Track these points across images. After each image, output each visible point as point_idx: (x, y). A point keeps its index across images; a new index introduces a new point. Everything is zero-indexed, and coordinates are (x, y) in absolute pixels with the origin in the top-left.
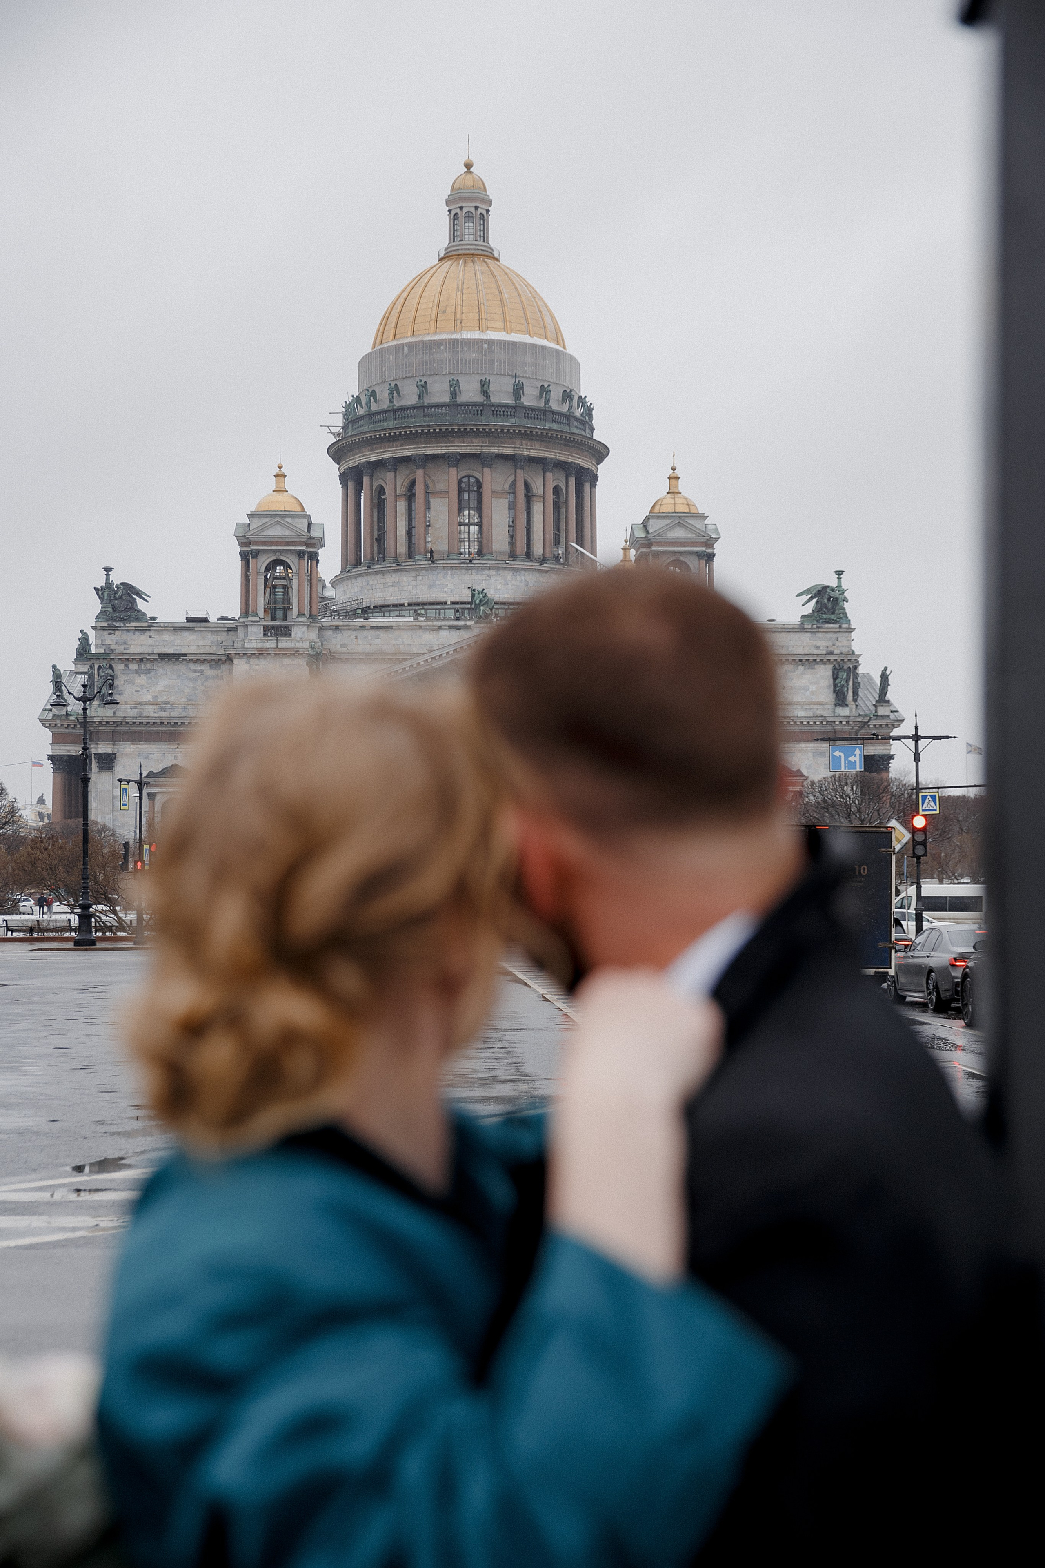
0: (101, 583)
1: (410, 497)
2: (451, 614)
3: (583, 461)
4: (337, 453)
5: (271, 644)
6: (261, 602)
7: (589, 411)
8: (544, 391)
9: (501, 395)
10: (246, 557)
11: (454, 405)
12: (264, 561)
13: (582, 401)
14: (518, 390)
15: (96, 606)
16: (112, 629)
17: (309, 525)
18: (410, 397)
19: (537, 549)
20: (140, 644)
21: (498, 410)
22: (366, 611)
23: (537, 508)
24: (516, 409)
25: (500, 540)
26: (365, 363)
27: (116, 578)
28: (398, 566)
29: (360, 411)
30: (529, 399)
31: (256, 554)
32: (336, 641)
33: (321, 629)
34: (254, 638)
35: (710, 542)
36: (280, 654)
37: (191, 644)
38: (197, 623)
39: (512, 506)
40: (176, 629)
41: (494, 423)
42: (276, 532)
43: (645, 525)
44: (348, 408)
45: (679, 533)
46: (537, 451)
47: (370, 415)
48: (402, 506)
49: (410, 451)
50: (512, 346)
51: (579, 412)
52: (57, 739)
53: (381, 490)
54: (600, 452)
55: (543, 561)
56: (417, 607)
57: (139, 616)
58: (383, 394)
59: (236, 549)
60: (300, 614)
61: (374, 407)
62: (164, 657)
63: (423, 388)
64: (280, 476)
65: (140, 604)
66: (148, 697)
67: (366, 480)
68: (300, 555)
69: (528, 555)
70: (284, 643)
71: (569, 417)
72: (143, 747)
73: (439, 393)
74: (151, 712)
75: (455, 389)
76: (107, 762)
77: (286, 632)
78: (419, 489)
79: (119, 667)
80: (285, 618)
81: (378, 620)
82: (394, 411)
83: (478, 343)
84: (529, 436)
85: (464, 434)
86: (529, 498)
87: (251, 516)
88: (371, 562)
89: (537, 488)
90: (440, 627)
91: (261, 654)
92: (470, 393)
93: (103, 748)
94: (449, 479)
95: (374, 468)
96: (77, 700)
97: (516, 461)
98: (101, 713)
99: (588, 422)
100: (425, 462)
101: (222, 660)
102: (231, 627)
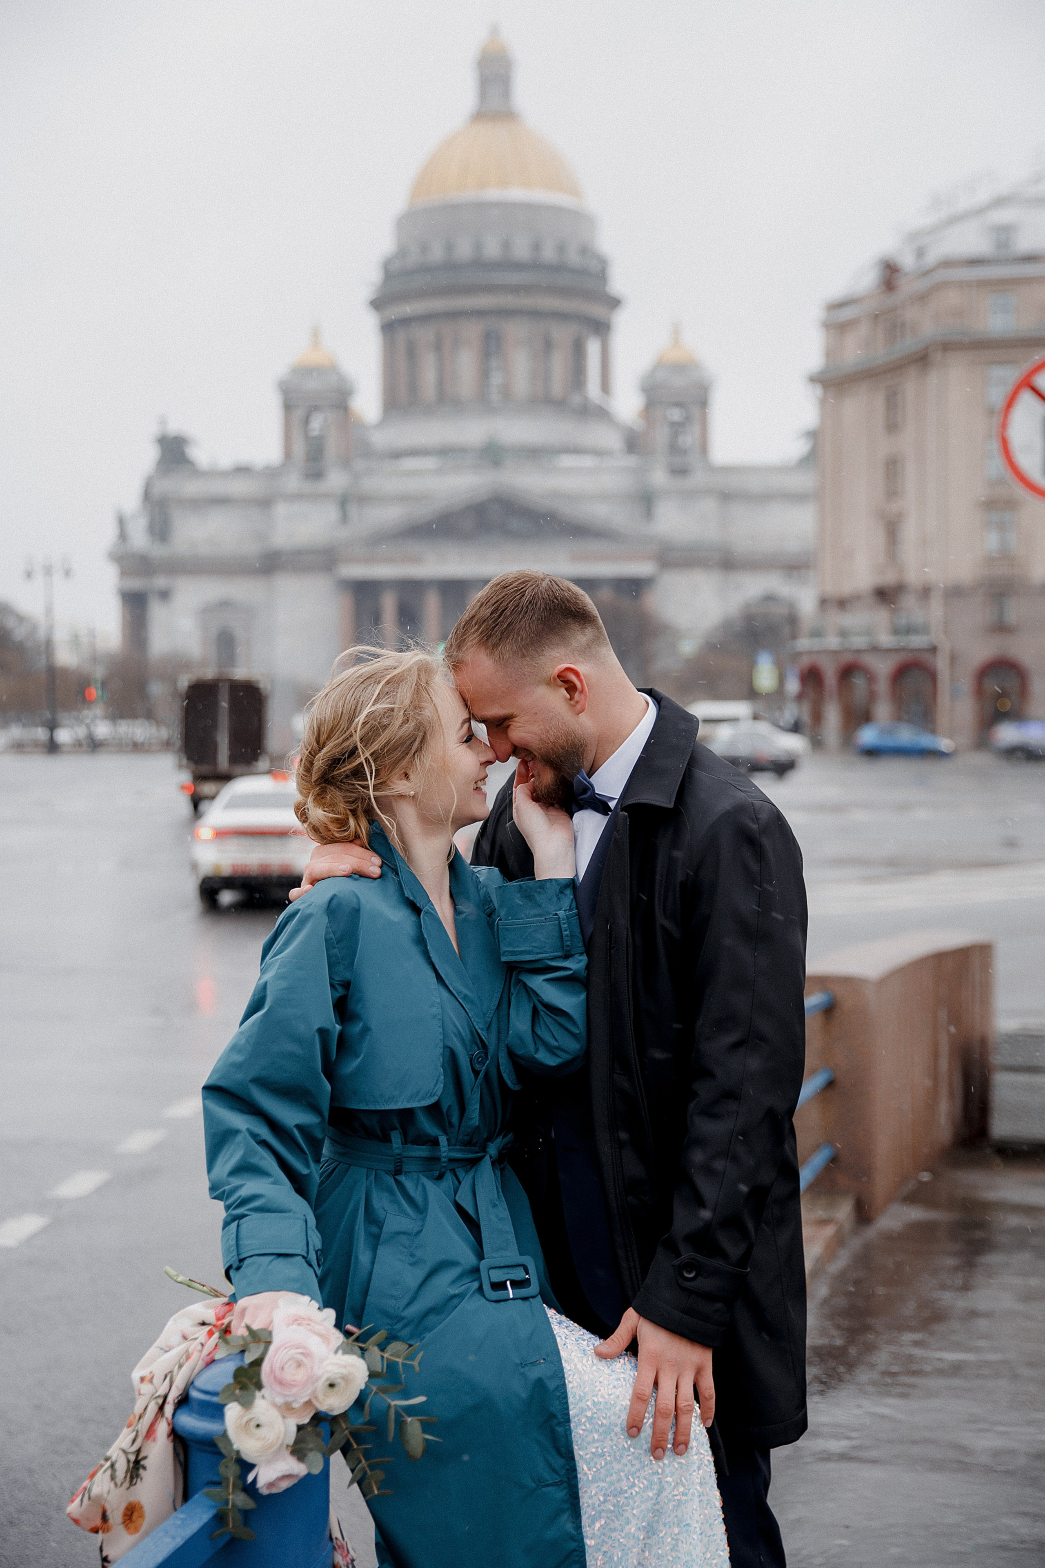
1: (439, 347)
2: (473, 456)
3: (597, 310)
4: (377, 305)
5: (308, 487)
6: (299, 448)
7: (605, 264)
8: (561, 249)
9: (521, 251)
10: (288, 407)
11: (479, 263)
12: (302, 411)
13: (598, 256)
14: (537, 247)
16: (167, 474)
17: (343, 378)
18: (437, 254)
19: (557, 393)
20: (192, 488)
21: (518, 266)
22: (397, 455)
23: (556, 357)
24: (535, 266)
25: (522, 385)
26: (400, 222)
27: (172, 429)
28: (429, 411)
29: (395, 266)
30: (549, 254)
31: (294, 405)
32: (370, 484)
33: (355, 474)
34: (293, 482)
35: (706, 388)
36: (315, 497)
37: (239, 487)
38: (243, 470)
39: (533, 355)
40: (224, 474)
41: (516, 278)
42: (312, 384)
43: (651, 374)
44: (387, 266)
45: (679, 380)
46: (557, 303)
47: (404, 272)
48: (432, 357)
49: (437, 305)
50: (529, 206)
51: (595, 265)
52: (123, 574)
53: (413, 344)
54: (615, 303)
55: (560, 404)
56: (445, 452)
57: (191, 463)
58: (414, 251)
60: (335, 459)
61: (407, 264)
62: (216, 501)
63: (449, 247)
64: (316, 333)
65: (192, 451)
66: (201, 536)
67: (400, 334)
68: (334, 406)
69: (548, 400)
70: (321, 486)
71: (583, 272)
72: (198, 581)
73: (464, 250)
74: (205, 550)
75: (478, 246)
76: (165, 595)
77: (320, 476)
78: (448, 341)
79: (174, 510)
80: (323, 462)
81: (408, 463)
82: (423, 269)
83: (499, 204)
84: (552, 290)
85: (488, 289)
86: (548, 346)
87: (293, 370)
88: (406, 408)
89: (556, 337)
90: (460, 471)
91: (298, 497)
92: (492, 250)
93: (160, 582)
94: (472, 331)
95: (405, 322)
96: (139, 539)
97: (535, 314)
98: (158, 551)
99: (602, 275)
100: (453, 315)
101: (265, 503)
102: (272, 473)
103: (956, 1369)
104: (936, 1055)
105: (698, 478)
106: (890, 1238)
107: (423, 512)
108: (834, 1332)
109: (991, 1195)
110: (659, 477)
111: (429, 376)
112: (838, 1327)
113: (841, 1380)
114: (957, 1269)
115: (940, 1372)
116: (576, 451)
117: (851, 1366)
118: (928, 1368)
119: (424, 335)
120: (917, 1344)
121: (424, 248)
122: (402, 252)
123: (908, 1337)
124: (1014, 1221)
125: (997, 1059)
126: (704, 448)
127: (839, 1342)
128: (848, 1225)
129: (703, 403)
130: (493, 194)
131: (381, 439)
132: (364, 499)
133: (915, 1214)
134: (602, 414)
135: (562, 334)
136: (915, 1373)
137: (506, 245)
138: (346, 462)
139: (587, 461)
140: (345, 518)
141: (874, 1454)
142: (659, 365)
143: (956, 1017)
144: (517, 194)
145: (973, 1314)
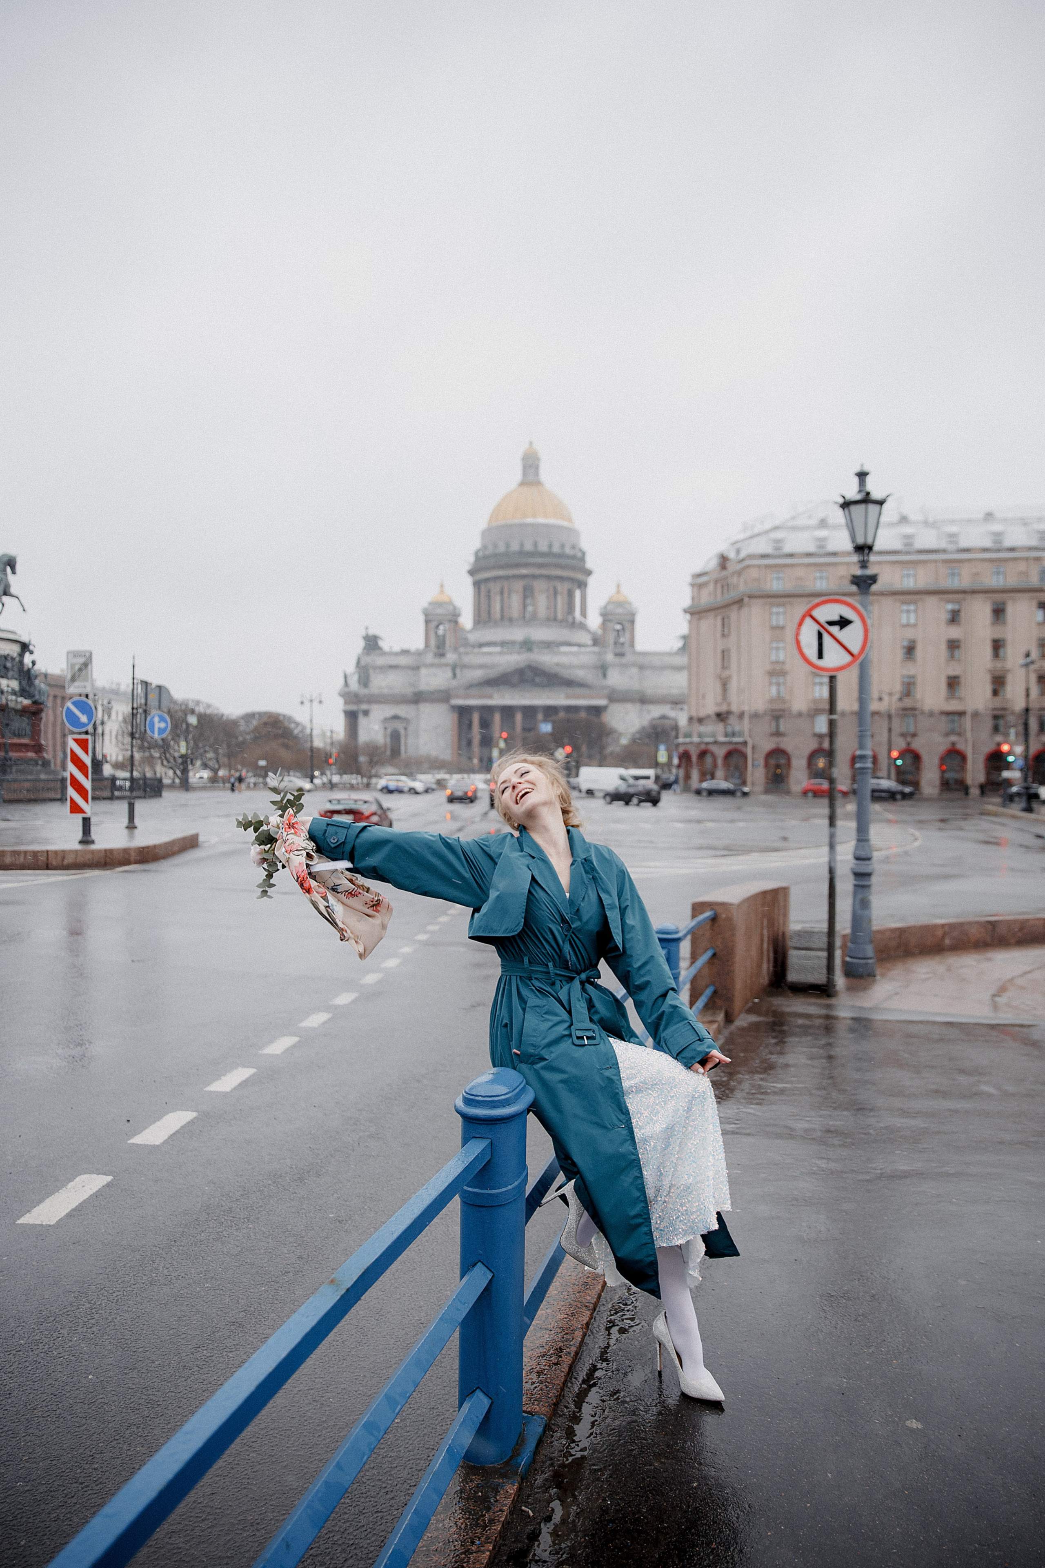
0: (364, 633)
1: (502, 593)
2: (518, 646)
3: (580, 576)
4: (471, 573)
5: (436, 661)
6: (433, 642)
7: (584, 554)
8: (563, 546)
9: (543, 547)
10: (427, 622)
11: (522, 553)
12: (434, 624)
13: (580, 550)
14: (550, 546)
15: (362, 644)
16: (368, 654)
17: (455, 608)
18: (502, 548)
19: (560, 616)
20: (380, 661)
21: (541, 555)
22: (481, 645)
23: (559, 598)
24: (549, 554)
25: (542, 612)
26: (484, 533)
27: (371, 632)
28: (496, 624)
29: (481, 554)
30: (556, 549)
31: (430, 621)
32: (466, 659)
33: (460, 654)
34: (429, 658)
35: (633, 615)
36: (440, 666)
37: (403, 661)
38: (405, 652)
39: (548, 597)
40: (396, 654)
41: (540, 560)
42: (439, 611)
43: (605, 607)
44: (476, 553)
45: (620, 610)
46: (559, 572)
47: (485, 557)
48: (498, 598)
49: (501, 573)
50: (547, 526)
51: (579, 555)
52: (346, 703)
53: (489, 591)
54: (589, 573)
55: (561, 622)
56: (503, 644)
57: (380, 648)
58: (490, 547)
59: (421, 619)
60: (450, 647)
61: (487, 553)
62: (391, 667)
63: (508, 546)
64: (442, 586)
65: (380, 643)
66: (384, 684)
67: (483, 587)
68: (450, 621)
69: (555, 619)
70: (443, 660)
71: (573, 557)
72: (382, 706)
73: (515, 547)
74: (385, 691)
75: (522, 545)
76: (366, 713)
77: (442, 655)
78: (506, 590)
79: (371, 671)
80: (444, 648)
81: (486, 649)
82: (495, 555)
83: (532, 525)
84: (557, 566)
85: (526, 565)
86: (556, 593)
87: (430, 604)
88: (485, 623)
89: (559, 588)
90: (511, 653)
91: (432, 665)
92: (529, 547)
93: (364, 707)
94: (519, 585)
95: (487, 580)
96: (354, 686)
97: (549, 578)
98: (364, 691)
99: (582, 559)
100: (507, 578)
101: (416, 668)
102: (419, 653)
103: (782, 1092)
104: (762, 940)
105: (629, 658)
106: (742, 1029)
107: (492, 673)
108: (722, 1074)
109: (788, 1010)
110: (610, 657)
111: (497, 607)
112: (723, 1072)
113: (728, 1097)
114: (776, 1044)
115: (775, 1093)
116: (569, 644)
117: (732, 1090)
118: (769, 1091)
119: (495, 587)
120: (762, 1079)
121: (495, 546)
122: (484, 547)
123: (757, 1076)
124: (800, 1021)
125: (790, 943)
126: (632, 645)
127: (725, 1079)
128: (722, 1023)
129: (632, 622)
130: (529, 520)
131: (473, 638)
132: (464, 666)
133: (754, 1018)
134: (582, 626)
135: (562, 587)
136: (762, 1093)
137: (535, 544)
138: (456, 649)
139: (575, 649)
140: (455, 675)
141: (748, 1131)
142: (609, 603)
143: (772, 922)
144: (541, 520)
145: (787, 1066)
